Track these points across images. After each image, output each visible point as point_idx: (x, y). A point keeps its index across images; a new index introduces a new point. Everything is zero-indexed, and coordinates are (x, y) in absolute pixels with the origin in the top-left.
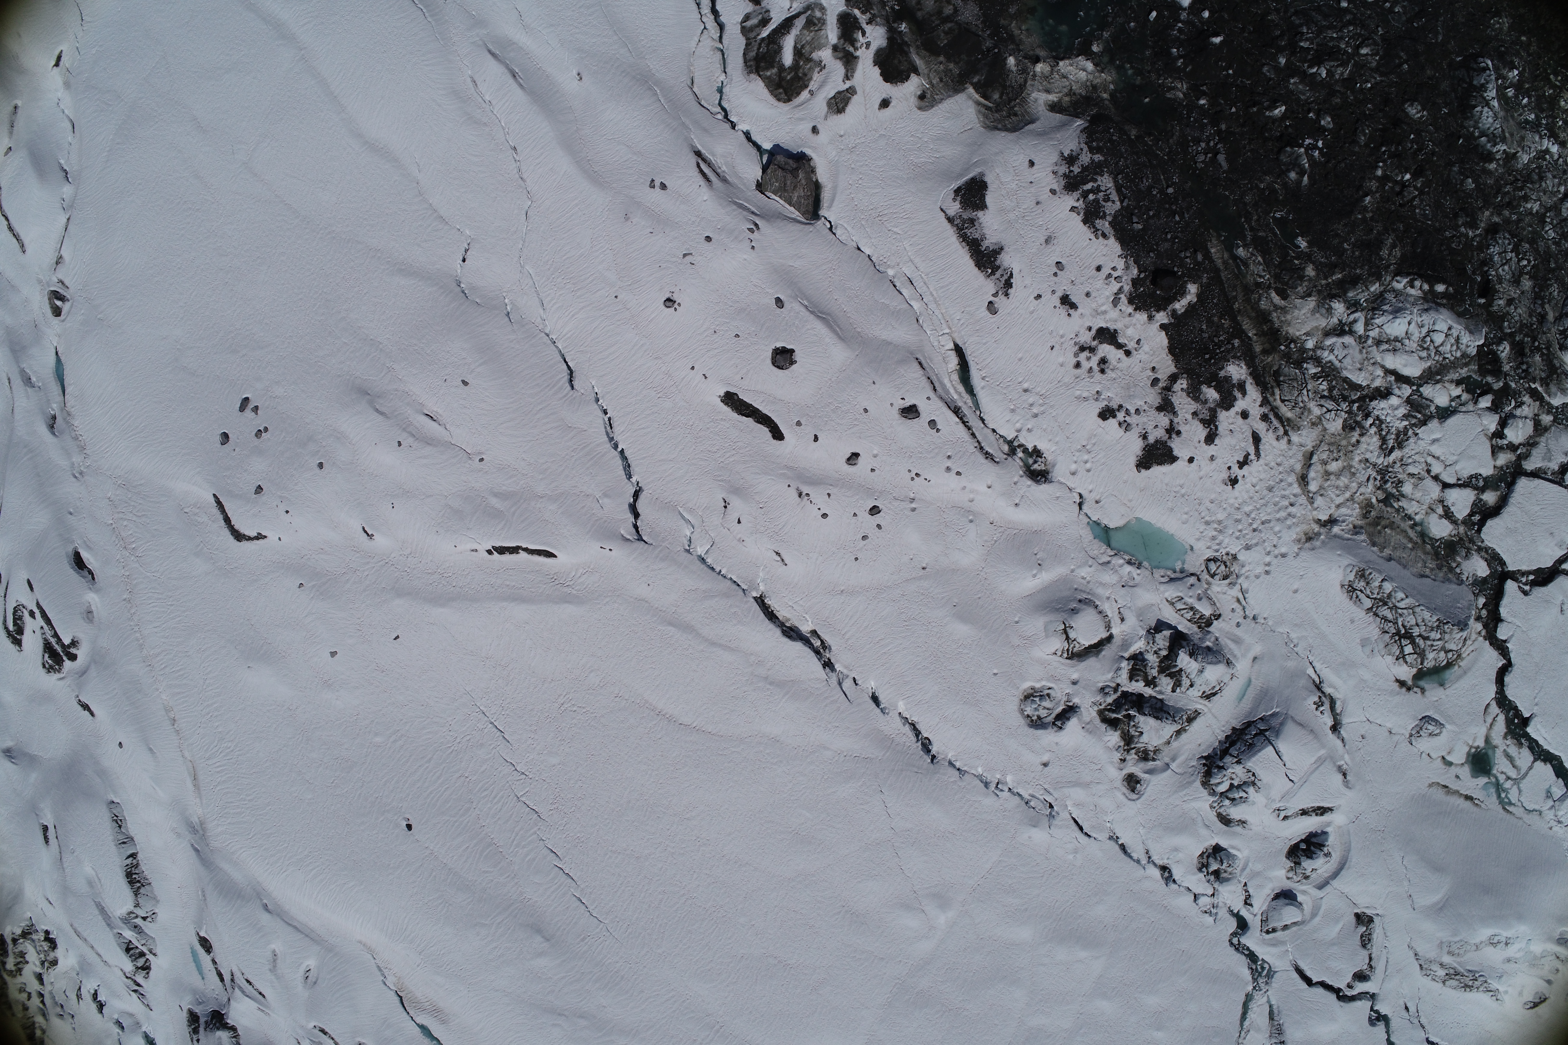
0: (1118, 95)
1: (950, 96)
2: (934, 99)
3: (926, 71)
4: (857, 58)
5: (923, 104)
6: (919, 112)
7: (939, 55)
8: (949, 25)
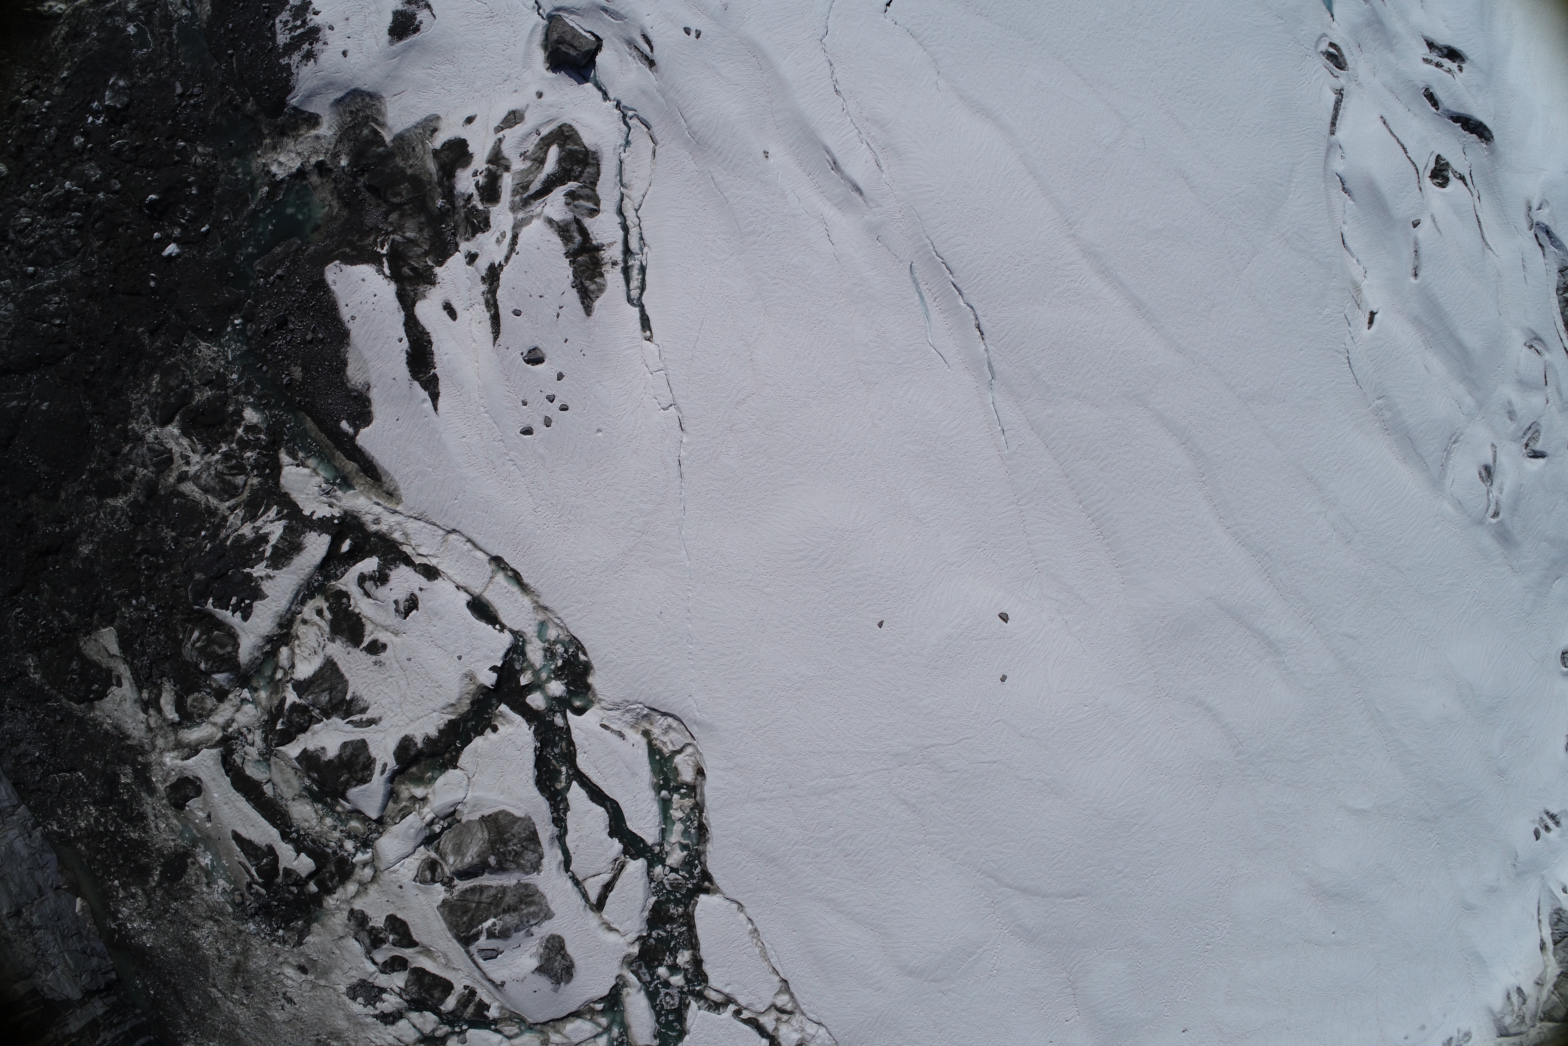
0: (255, 145)
1: (408, 130)
2: (424, 128)
3: (426, 156)
4: (489, 161)
5: (433, 124)
6: (439, 113)
7: (411, 175)
8: (396, 200)
